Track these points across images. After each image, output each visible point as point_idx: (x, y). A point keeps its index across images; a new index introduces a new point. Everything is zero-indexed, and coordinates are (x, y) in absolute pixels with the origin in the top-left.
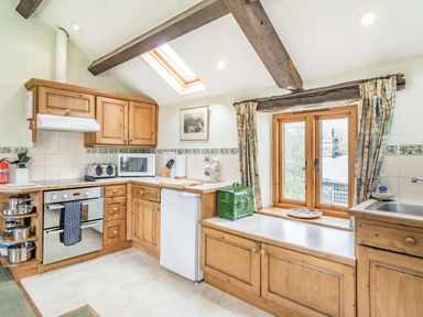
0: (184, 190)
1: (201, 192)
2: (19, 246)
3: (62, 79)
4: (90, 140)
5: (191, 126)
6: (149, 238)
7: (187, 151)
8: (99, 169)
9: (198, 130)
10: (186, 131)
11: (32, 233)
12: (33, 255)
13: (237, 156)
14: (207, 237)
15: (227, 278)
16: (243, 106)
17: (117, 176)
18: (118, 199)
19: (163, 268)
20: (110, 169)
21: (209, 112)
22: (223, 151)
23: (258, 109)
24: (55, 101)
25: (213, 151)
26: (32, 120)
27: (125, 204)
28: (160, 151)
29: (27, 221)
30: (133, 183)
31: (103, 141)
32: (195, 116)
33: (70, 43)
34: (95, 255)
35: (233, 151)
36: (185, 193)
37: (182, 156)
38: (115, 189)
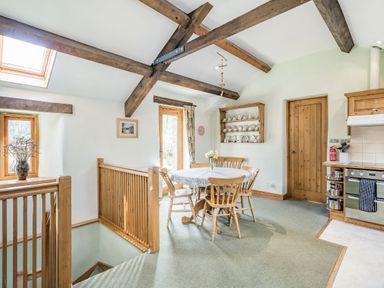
11: (341, 194)
12: (342, 209)
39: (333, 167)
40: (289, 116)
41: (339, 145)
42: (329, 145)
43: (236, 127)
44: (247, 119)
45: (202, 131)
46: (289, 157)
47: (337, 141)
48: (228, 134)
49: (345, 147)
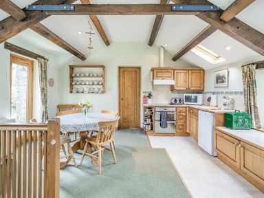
0: (207, 111)
1: (214, 113)
2: (148, 125)
3: (162, 66)
4: (172, 88)
5: (220, 79)
6: (194, 133)
7: (218, 93)
8: (176, 100)
9: (223, 82)
10: (217, 82)
11: (152, 121)
12: (152, 129)
13: (243, 96)
14: (217, 135)
15: (225, 156)
16: (245, 68)
17: (183, 104)
18: (183, 114)
19: (199, 147)
20: (180, 100)
21: (228, 72)
22: (236, 93)
23: (256, 68)
24: (159, 74)
25: (231, 93)
26: (153, 82)
27: (186, 116)
28: (205, 93)
29: (151, 117)
30: (189, 107)
31: (177, 89)
32: (221, 75)
33: (165, 51)
34: (173, 135)
35: (241, 93)
36: (207, 113)
37: (215, 96)
38: (181, 109)
39: (144, 107)
40: (120, 76)
41: (147, 95)
42: (142, 95)
43: (83, 81)
44: (93, 76)
45: (52, 83)
46: (119, 102)
47: (146, 92)
48: (75, 87)
49: (150, 96)
